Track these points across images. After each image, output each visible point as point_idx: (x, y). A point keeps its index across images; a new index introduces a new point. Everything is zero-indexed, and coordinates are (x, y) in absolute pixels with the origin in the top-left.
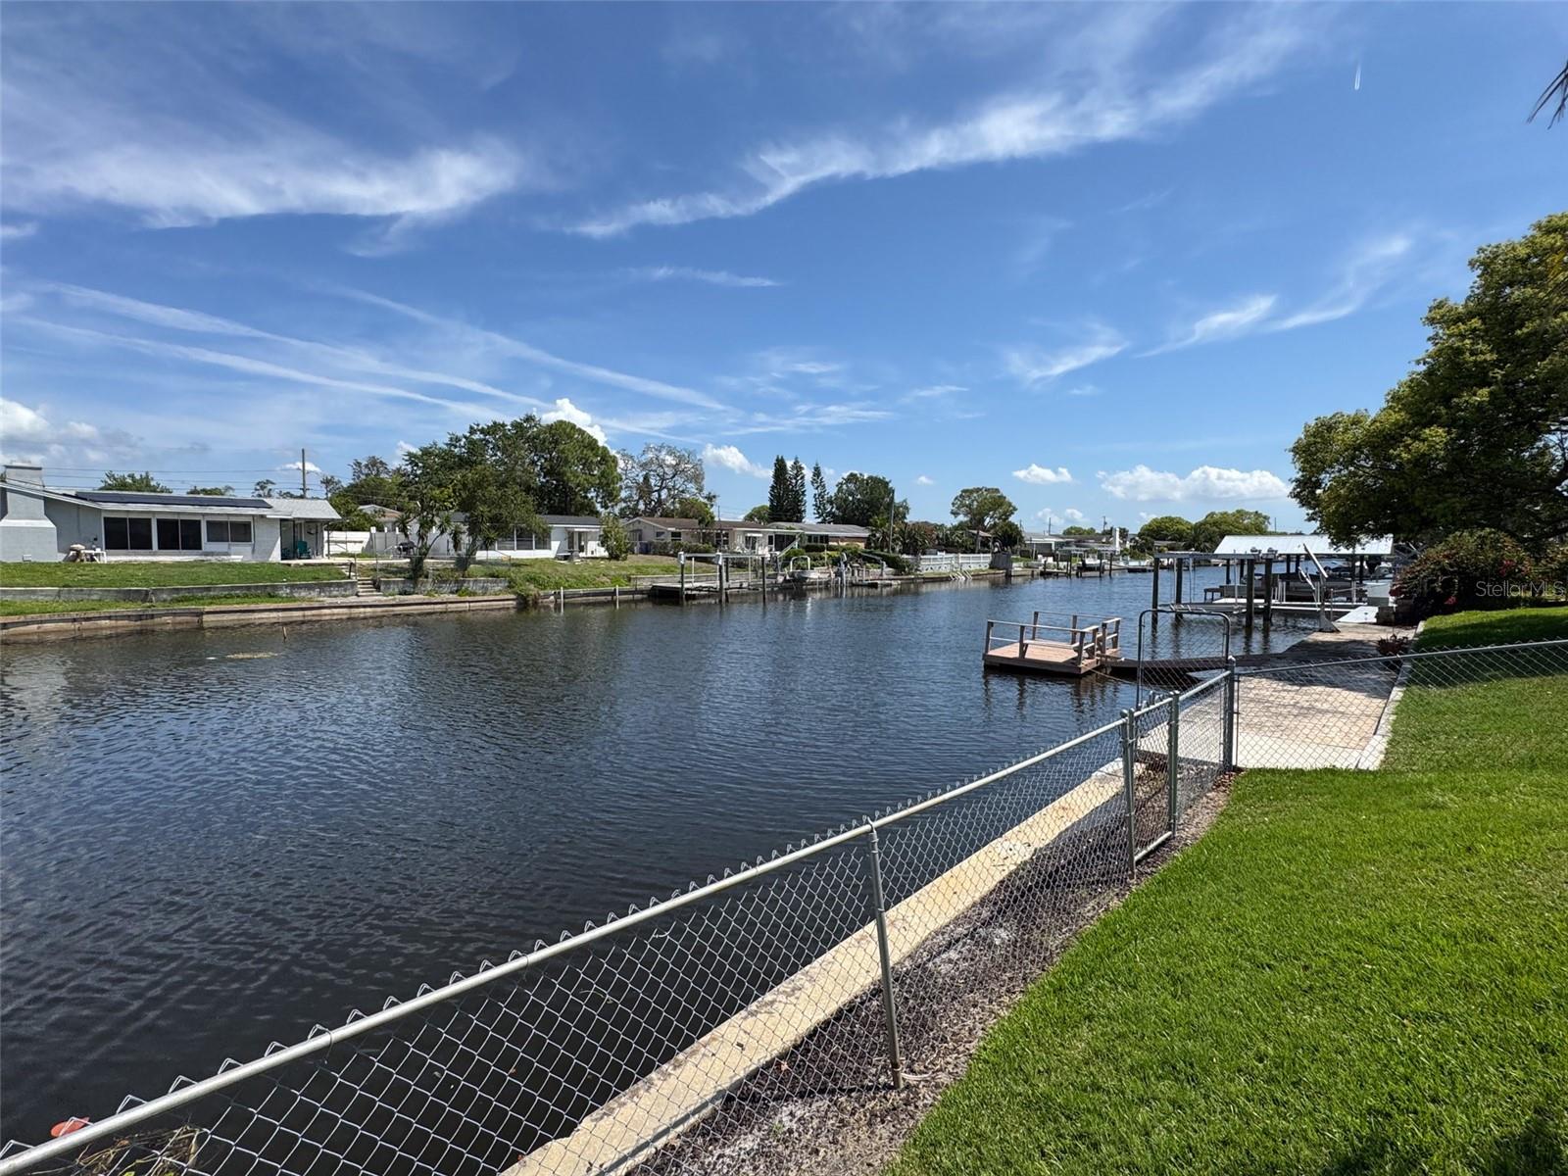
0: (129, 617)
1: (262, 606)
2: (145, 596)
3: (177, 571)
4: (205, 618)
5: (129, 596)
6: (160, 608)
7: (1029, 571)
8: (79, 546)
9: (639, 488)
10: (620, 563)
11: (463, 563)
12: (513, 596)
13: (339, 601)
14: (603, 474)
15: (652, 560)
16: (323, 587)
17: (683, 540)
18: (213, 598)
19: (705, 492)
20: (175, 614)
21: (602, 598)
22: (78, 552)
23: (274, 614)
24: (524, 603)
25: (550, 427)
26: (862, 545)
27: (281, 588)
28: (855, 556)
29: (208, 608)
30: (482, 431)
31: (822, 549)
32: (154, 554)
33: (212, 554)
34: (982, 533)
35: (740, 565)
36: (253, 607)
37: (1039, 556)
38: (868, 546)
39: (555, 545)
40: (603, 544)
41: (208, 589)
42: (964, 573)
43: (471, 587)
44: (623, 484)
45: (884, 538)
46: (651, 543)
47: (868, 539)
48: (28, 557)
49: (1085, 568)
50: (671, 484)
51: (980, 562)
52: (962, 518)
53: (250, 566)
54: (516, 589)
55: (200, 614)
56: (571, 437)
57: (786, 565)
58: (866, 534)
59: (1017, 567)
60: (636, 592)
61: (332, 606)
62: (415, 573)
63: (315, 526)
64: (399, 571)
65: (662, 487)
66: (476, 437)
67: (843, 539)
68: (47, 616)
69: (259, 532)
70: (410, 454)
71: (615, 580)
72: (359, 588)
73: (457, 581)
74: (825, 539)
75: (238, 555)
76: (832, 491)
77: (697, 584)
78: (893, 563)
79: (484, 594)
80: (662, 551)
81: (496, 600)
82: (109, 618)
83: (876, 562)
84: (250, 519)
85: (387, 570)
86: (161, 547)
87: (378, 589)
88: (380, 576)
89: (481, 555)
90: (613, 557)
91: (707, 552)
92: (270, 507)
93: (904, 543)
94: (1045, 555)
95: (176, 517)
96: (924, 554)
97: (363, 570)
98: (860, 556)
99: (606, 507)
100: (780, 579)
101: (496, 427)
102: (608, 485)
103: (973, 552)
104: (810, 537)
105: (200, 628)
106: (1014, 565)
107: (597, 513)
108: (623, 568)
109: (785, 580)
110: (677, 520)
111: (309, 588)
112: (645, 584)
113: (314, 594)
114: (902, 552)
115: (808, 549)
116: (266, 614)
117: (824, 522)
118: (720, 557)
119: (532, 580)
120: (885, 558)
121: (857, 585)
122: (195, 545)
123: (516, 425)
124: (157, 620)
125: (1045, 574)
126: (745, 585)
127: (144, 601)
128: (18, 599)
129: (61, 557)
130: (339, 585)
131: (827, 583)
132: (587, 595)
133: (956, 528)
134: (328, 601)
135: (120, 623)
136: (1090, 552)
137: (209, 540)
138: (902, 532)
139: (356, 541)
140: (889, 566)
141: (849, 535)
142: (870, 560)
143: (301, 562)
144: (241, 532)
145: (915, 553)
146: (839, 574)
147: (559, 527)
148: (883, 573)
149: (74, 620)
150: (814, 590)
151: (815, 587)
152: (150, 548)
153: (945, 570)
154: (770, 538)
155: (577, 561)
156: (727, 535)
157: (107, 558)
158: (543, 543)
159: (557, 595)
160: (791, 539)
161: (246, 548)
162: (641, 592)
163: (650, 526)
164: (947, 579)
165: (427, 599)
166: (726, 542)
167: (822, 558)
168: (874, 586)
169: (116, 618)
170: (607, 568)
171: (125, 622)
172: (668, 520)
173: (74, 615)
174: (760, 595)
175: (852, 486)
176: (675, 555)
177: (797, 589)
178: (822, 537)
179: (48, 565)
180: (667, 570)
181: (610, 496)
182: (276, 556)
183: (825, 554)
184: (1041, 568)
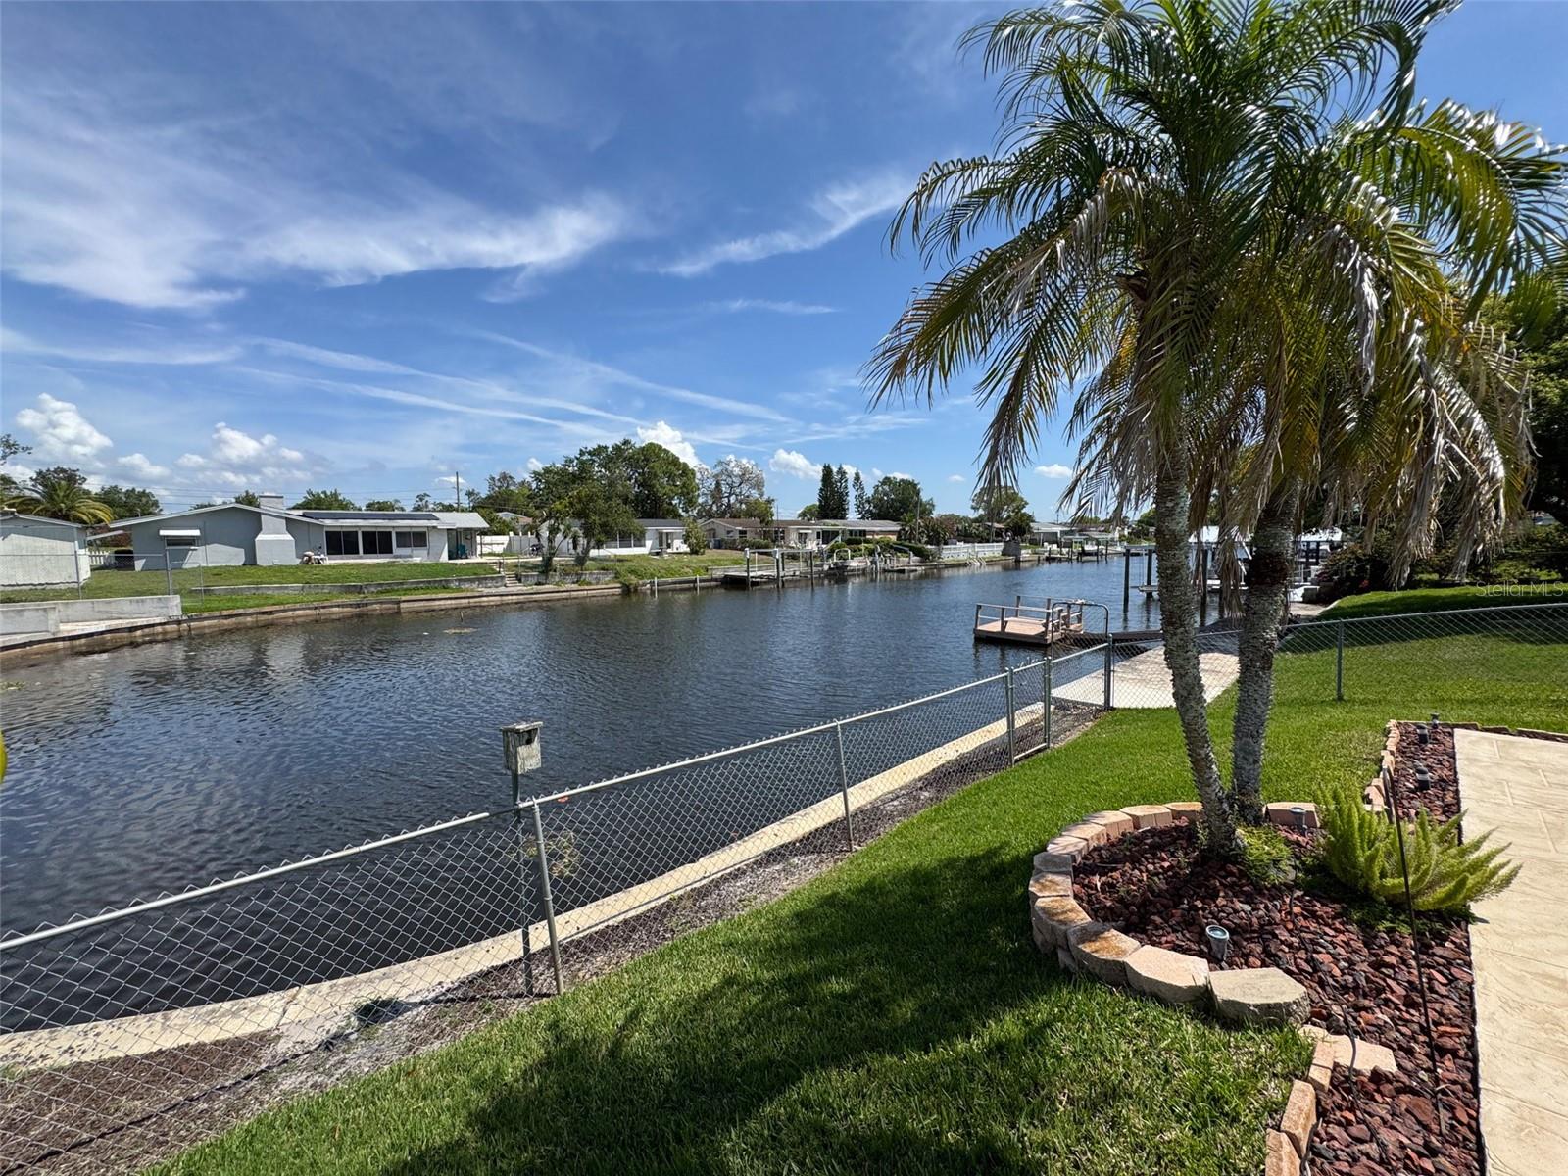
0: (351, 605)
1: (440, 596)
2: (359, 590)
3: (379, 570)
4: (402, 605)
5: (349, 590)
6: (371, 598)
7: (1036, 557)
8: (310, 553)
9: (713, 496)
10: (699, 557)
11: (581, 560)
12: (619, 585)
13: (493, 591)
14: (684, 485)
15: (722, 554)
16: (481, 580)
17: (749, 537)
18: (406, 590)
19: (766, 497)
20: (382, 603)
21: (686, 585)
22: (310, 557)
23: (449, 602)
24: (628, 591)
25: (642, 449)
26: (893, 538)
27: (452, 581)
28: (887, 547)
29: (403, 598)
30: (590, 453)
31: (860, 543)
32: (361, 558)
33: (400, 556)
34: (996, 525)
35: (794, 557)
36: (434, 596)
37: (1045, 544)
38: (899, 538)
39: (649, 543)
40: (685, 542)
41: (402, 584)
42: (979, 560)
43: (588, 578)
44: (700, 492)
45: (912, 532)
46: (723, 540)
47: (899, 532)
48: (277, 562)
49: (1084, 553)
50: (738, 491)
51: (994, 550)
52: (981, 511)
53: (429, 565)
54: (621, 579)
55: (398, 602)
56: (658, 456)
57: (830, 556)
58: (898, 528)
59: (1025, 553)
60: (712, 580)
61: (489, 594)
62: (546, 569)
63: (470, 533)
64: (534, 567)
65: (730, 494)
66: (586, 457)
67: (878, 533)
68: (298, 605)
69: (432, 539)
70: (535, 473)
71: (696, 571)
72: (507, 581)
73: (577, 574)
74: (864, 533)
75: (418, 557)
76: (869, 492)
77: (760, 573)
78: (919, 552)
79: (597, 584)
80: (732, 546)
81: (606, 588)
82: (338, 606)
83: (905, 552)
84: (425, 530)
85: (526, 566)
86: (365, 552)
87: (520, 581)
88: (521, 570)
89: (593, 552)
90: (694, 552)
91: (767, 547)
92: (437, 519)
93: (928, 536)
94: (1050, 543)
95: (374, 530)
96: (946, 543)
97: (508, 567)
98: (891, 547)
99: (687, 511)
100: (826, 568)
101: (601, 449)
102: (688, 493)
103: (988, 541)
104: (851, 532)
105: (398, 612)
106: (1023, 551)
107: (680, 516)
108: (702, 561)
109: (830, 569)
110: (743, 520)
111: (472, 581)
112: (719, 574)
113: (475, 586)
114: (927, 543)
115: (849, 542)
116: (443, 601)
117: (863, 518)
118: (778, 552)
119: (633, 572)
120: (912, 548)
121: (889, 571)
122: (387, 550)
123: (617, 448)
124: (370, 607)
125: (1050, 559)
126: (797, 573)
127: (359, 593)
128: (277, 592)
129: (298, 561)
130: (492, 579)
131: (864, 570)
132: (675, 583)
133: (976, 521)
134: (487, 591)
135: (346, 609)
136: (1088, 539)
137: (398, 546)
138: (927, 527)
139: (499, 542)
140: (916, 555)
141: (883, 529)
142: (900, 550)
143: (464, 561)
144: (419, 539)
145: (938, 544)
146: (874, 562)
147: (652, 529)
148: (909, 562)
149: (316, 608)
150: (854, 576)
151: (855, 573)
152: (357, 552)
153: (963, 557)
154: (819, 533)
155: (666, 556)
156: (783, 532)
157: (329, 561)
158: (640, 543)
159: (652, 584)
160: (835, 534)
161: (423, 551)
162: (716, 580)
163: (722, 526)
164: (965, 565)
165: (556, 588)
166: (783, 538)
167: (860, 550)
168: (902, 572)
169: (343, 606)
170: (689, 561)
171: (349, 609)
172: (736, 521)
173: (315, 604)
174: (808, 581)
175: (886, 488)
176: (742, 549)
177: (839, 575)
178: (861, 531)
179: (291, 567)
180: (736, 562)
181: (690, 502)
182: (444, 557)
183: (863, 546)
184: (1046, 554)
